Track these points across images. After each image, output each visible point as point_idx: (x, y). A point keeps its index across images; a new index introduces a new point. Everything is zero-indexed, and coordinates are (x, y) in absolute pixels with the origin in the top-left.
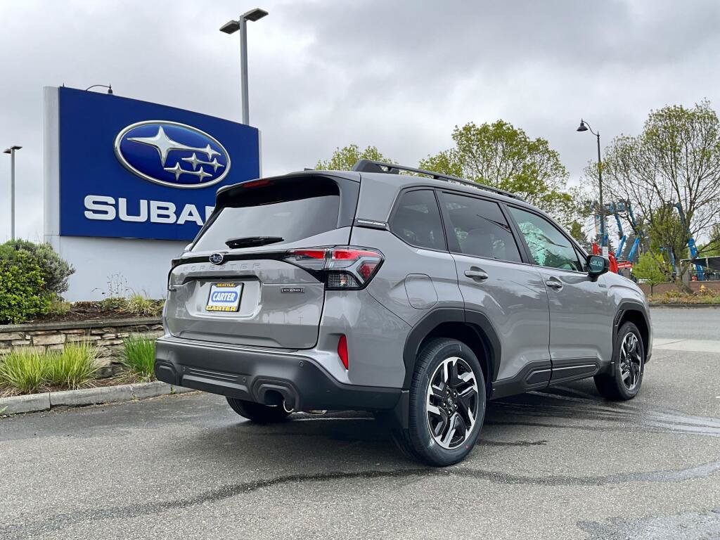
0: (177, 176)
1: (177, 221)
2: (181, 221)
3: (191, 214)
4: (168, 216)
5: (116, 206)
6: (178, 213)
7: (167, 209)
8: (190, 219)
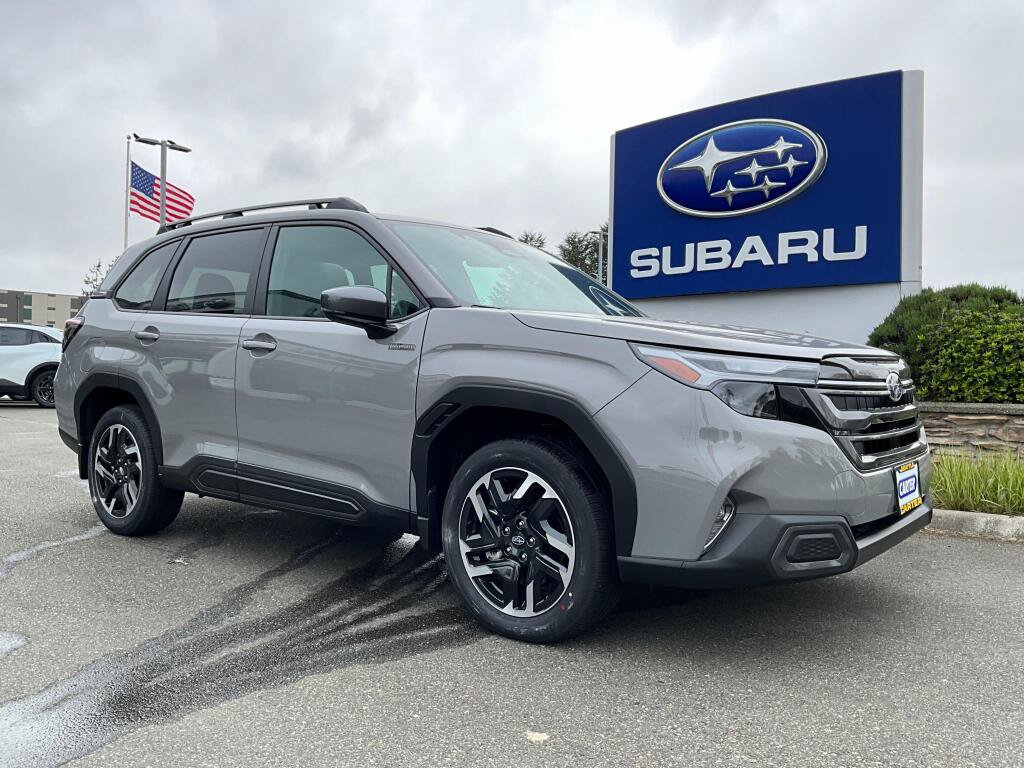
0: (730, 200)
1: (731, 265)
2: (738, 264)
3: (753, 250)
4: (719, 260)
5: (659, 258)
6: (733, 254)
7: (719, 249)
8: (753, 257)
